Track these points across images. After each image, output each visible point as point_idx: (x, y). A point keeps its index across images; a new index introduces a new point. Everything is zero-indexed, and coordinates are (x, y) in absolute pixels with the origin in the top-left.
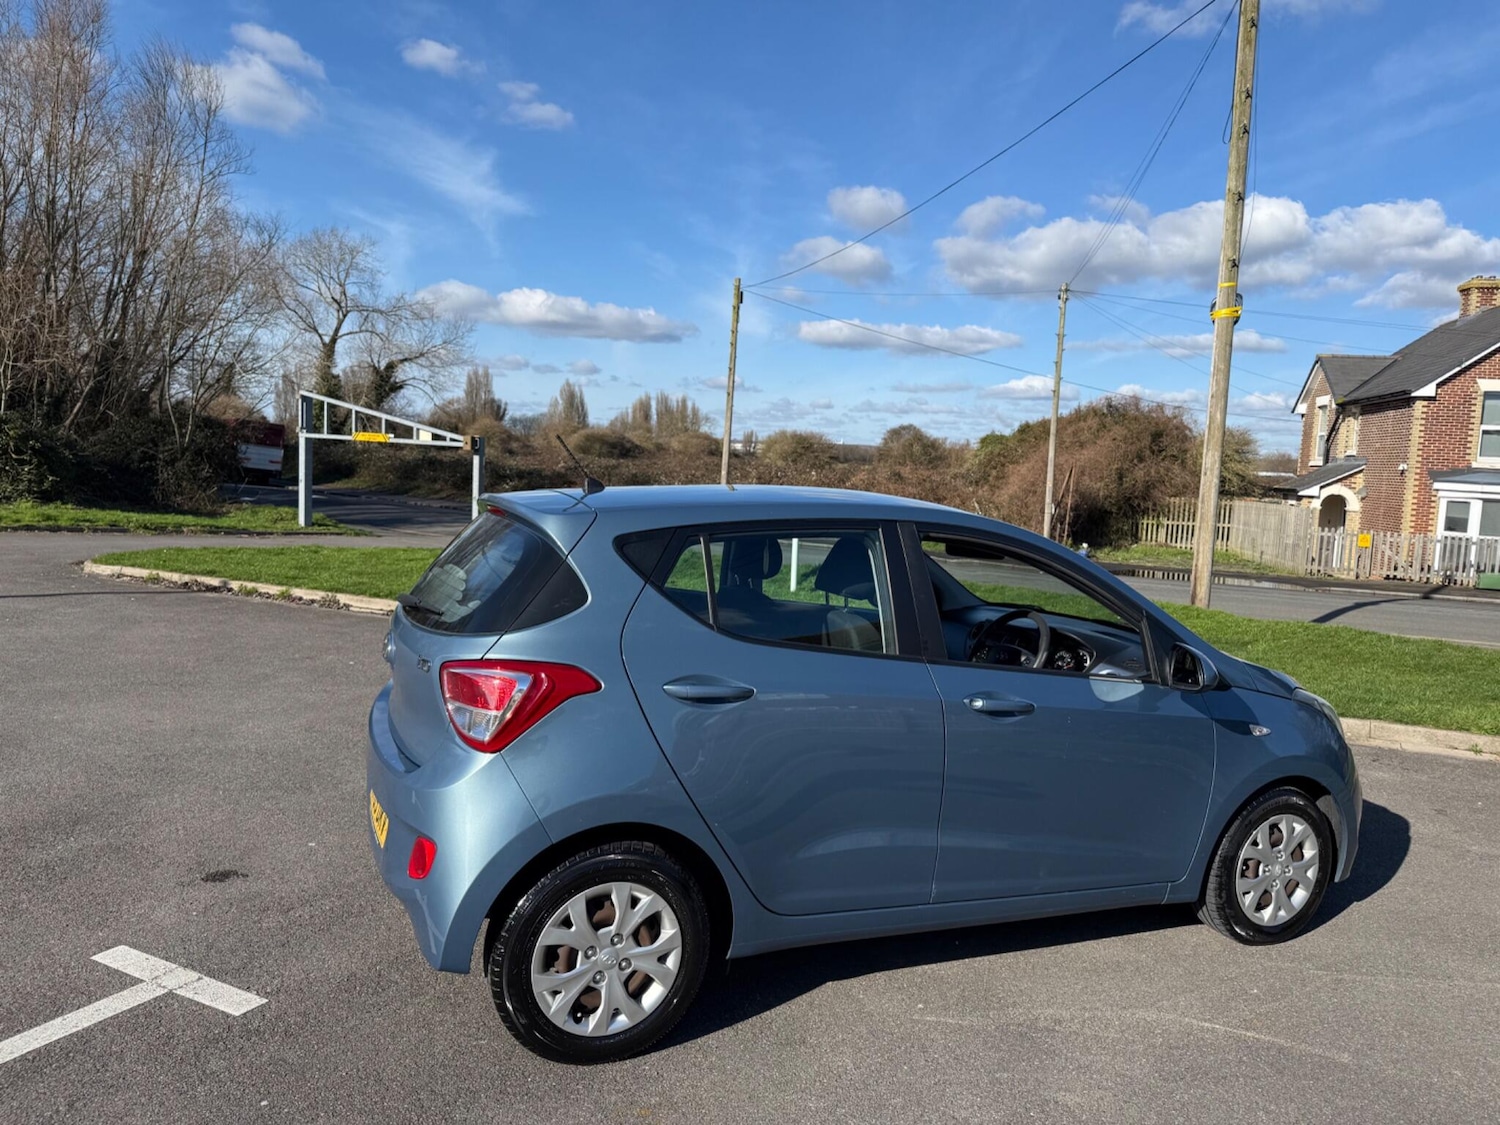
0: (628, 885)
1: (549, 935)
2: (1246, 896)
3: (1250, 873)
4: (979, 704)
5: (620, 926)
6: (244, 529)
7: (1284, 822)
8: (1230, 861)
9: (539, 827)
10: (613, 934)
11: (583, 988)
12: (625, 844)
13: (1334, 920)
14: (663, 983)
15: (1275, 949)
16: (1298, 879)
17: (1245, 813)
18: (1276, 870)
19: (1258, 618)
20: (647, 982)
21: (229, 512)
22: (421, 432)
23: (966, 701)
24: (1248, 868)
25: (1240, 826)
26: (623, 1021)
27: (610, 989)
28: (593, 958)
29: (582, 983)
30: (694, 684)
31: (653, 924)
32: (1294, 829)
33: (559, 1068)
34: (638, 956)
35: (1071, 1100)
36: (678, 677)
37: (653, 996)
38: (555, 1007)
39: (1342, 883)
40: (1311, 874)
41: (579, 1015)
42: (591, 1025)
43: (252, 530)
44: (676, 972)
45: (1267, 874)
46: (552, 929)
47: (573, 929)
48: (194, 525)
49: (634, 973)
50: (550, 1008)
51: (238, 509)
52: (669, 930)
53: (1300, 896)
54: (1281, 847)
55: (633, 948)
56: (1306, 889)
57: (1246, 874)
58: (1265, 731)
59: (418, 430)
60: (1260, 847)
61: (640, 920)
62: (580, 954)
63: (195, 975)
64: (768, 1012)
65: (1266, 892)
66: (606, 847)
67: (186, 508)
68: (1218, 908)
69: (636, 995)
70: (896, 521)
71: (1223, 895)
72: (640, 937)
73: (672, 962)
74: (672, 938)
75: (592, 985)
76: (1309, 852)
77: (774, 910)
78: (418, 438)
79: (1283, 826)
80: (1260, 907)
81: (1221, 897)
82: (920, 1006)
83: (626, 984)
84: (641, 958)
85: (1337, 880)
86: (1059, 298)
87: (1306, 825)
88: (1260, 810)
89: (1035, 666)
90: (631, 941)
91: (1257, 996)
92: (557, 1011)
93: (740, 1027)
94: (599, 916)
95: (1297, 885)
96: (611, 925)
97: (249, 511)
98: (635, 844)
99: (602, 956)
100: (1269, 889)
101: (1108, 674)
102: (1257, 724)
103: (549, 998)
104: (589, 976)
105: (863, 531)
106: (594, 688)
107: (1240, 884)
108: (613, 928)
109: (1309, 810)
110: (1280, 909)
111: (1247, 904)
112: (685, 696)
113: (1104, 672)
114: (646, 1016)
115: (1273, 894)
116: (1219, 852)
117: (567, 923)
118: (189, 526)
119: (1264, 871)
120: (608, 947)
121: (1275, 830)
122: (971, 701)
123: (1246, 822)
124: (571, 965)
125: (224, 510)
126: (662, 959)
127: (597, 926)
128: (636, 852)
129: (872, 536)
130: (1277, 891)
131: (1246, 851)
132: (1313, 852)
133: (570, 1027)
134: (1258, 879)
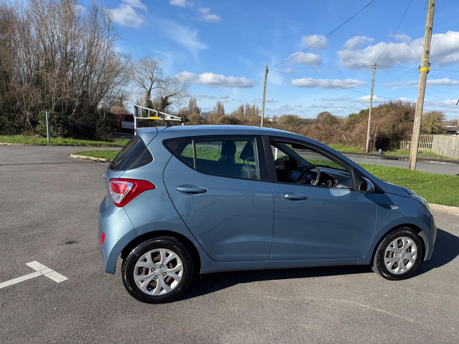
0: (165, 249)
1: (139, 264)
2: (389, 264)
3: (390, 256)
4: (287, 196)
5: (163, 262)
6: (119, 145)
7: (403, 239)
8: (382, 253)
9: (135, 230)
10: (160, 264)
11: (151, 280)
12: (165, 237)
13: (424, 274)
14: (177, 281)
15: (398, 282)
16: (409, 259)
17: (388, 236)
18: (400, 255)
19: (431, 173)
20: (172, 280)
21: (116, 140)
22: (168, 116)
23: (282, 195)
24: (389, 254)
25: (386, 240)
26: (164, 292)
27: (160, 281)
28: (154, 272)
29: (150, 279)
30: (187, 187)
31: (174, 262)
32: (407, 242)
33: (144, 304)
34: (169, 272)
35: (306, 327)
36: (181, 185)
37: (174, 285)
38: (142, 286)
39: (426, 261)
40: (414, 257)
41: (150, 289)
42: (153, 292)
43: (121, 145)
44: (181, 277)
45: (397, 257)
46: (140, 262)
47: (147, 262)
48: (105, 144)
49: (168, 277)
50: (140, 286)
51: (118, 140)
52: (179, 264)
53: (410, 265)
54: (402, 248)
55: (167, 269)
56: (412, 262)
57: (389, 256)
58: (397, 208)
59: (167, 116)
60: (394, 247)
61: (169, 261)
62: (150, 270)
63: (51, 270)
64: (216, 292)
65: (396, 263)
66: (158, 238)
67: (104, 139)
68: (377, 267)
69: (169, 283)
70: (262, 135)
71: (379, 263)
72: (170, 266)
73: (180, 274)
74: (180, 266)
75: (154, 280)
76: (414, 250)
77: (216, 260)
78: (167, 118)
79: (403, 241)
80: (394, 267)
81: (378, 264)
82: (267, 293)
83: (165, 280)
85: (425, 260)
86: (373, 68)
87: (412, 241)
88: (394, 235)
89: (314, 185)
90: (166, 267)
91: (386, 297)
92: (142, 287)
93: (206, 296)
94: (156, 259)
95: (408, 261)
96: (160, 261)
97: (121, 140)
98: (168, 237)
99: (157, 271)
100: (397, 262)
101: (341, 187)
102: (394, 205)
103: (140, 283)
104: (153, 277)
105: (249, 139)
106: (153, 188)
107: (386, 260)
108: (160, 263)
109: (413, 236)
110: (401, 269)
111: (388, 266)
112: (183, 191)
113: (340, 187)
114: (172, 290)
115: (399, 264)
116: (378, 249)
117: (145, 260)
118: (103, 144)
119: (395, 256)
120: (158, 268)
121: (400, 242)
122: (284, 195)
123: (389, 239)
124: (147, 273)
125: (114, 140)
126: (177, 273)
127: (155, 262)
128: (168, 239)
129: (253, 140)
130: (400, 263)
131: (388, 249)
132: (415, 250)
133: (147, 292)
134: (393, 258)
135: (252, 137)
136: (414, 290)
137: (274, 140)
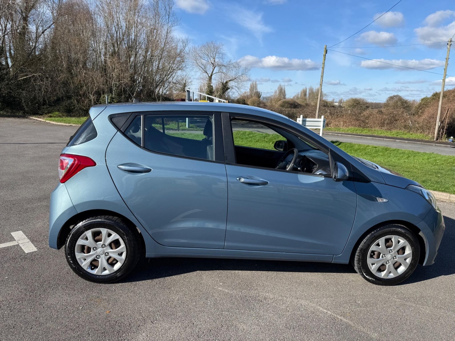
0: (107, 229)
1: (81, 242)
2: (373, 265)
3: (375, 256)
4: (243, 180)
5: (104, 241)
6: (171, 128)
7: (393, 238)
8: (364, 252)
9: (74, 207)
10: (102, 244)
12: (107, 217)
14: (121, 263)
15: (384, 288)
16: (401, 262)
17: (373, 232)
18: (389, 257)
20: (115, 262)
21: (170, 124)
23: (238, 179)
24: (374, 254)
25: (369, 237)
26: (106, 272)
27: (103, 261)
28: (96, 251)
29: (92, 258)
30: (130, 166)
31: (116, 243)
32: (399, 242)
33: (88, 283)
34: (111, 252)
36: (125, 163)
38: (85, 265)
39: (426, 267)
40: (408, 261)
41: (93, 267)
42: (95, 272)
43: (173, 129)
45: (384, 258)
46: (81, 240)
47: (88, 241)
48: (159, 127)
49: (110, 257)
50: (82, 264)
51: (172, 123)
52: (122, 245)
53: (402, 269)
54: (392, 248)
55: (109, 250)
56: (405, 266)
57: (374, 256)
58: (385, 200)
60: (380, 247)
61: (110, 241)
62: (92, 249)
63: (28, 240)
65: (383, 265)
66: (99, 217)
67: (159, 122)
68: (358, 268)
69: (112, 264)
70: (221, 112)
71: (360, 263)
72: (112, 246)
73: (124, 256)
74: (123, 248)
75: (96, 259)
76: (408, 251)
77: (162, 244)
78: (215, 102)
79: (393, 240)
80: (380, 270)
81: (359, 264)
82: (221, 284)
83: (108, 260)
84: (113, 253)
85: (424, 265)
86: (448, 44)
87: (405, 240)
88: (380, 232)
90: (108, 247)
94: (97, 238)
95: (400, 265)
96: (101, 241)
97: (174, 124)
98: (111, 217)
99: (99, 250)
100: (385, 264)
101: (320, 174)
102: (381, 197)
103: (83, 261)
104: (94, 256)
105: (207, 115)
106: (94, 165)
107: (369, 261)
108: (101, 243)
109: (407, 235)
110: (390, 272)
111: (372, 269)
112: (124, 169)
114: (114, 271)
115: (387, 266)
116: (359, 247)
117: (86, 239)
118: (157, 127)
119: (382, 257)
120: (100, 248)
121: (390, 241)
122: (239, 179)
123: (373, 236)
124: (89, 251)
125: (169, 123)
126: (120, 254)
127: (97, 241)
128: (109, 220)
129: (211, 117)
130: (389, 266)
131: (373, 247)
132: (410, 252)
133: (89, 271)
134: (379, 259)
135: (211, 113)
136: (400, 299)
137: (236, 117)
